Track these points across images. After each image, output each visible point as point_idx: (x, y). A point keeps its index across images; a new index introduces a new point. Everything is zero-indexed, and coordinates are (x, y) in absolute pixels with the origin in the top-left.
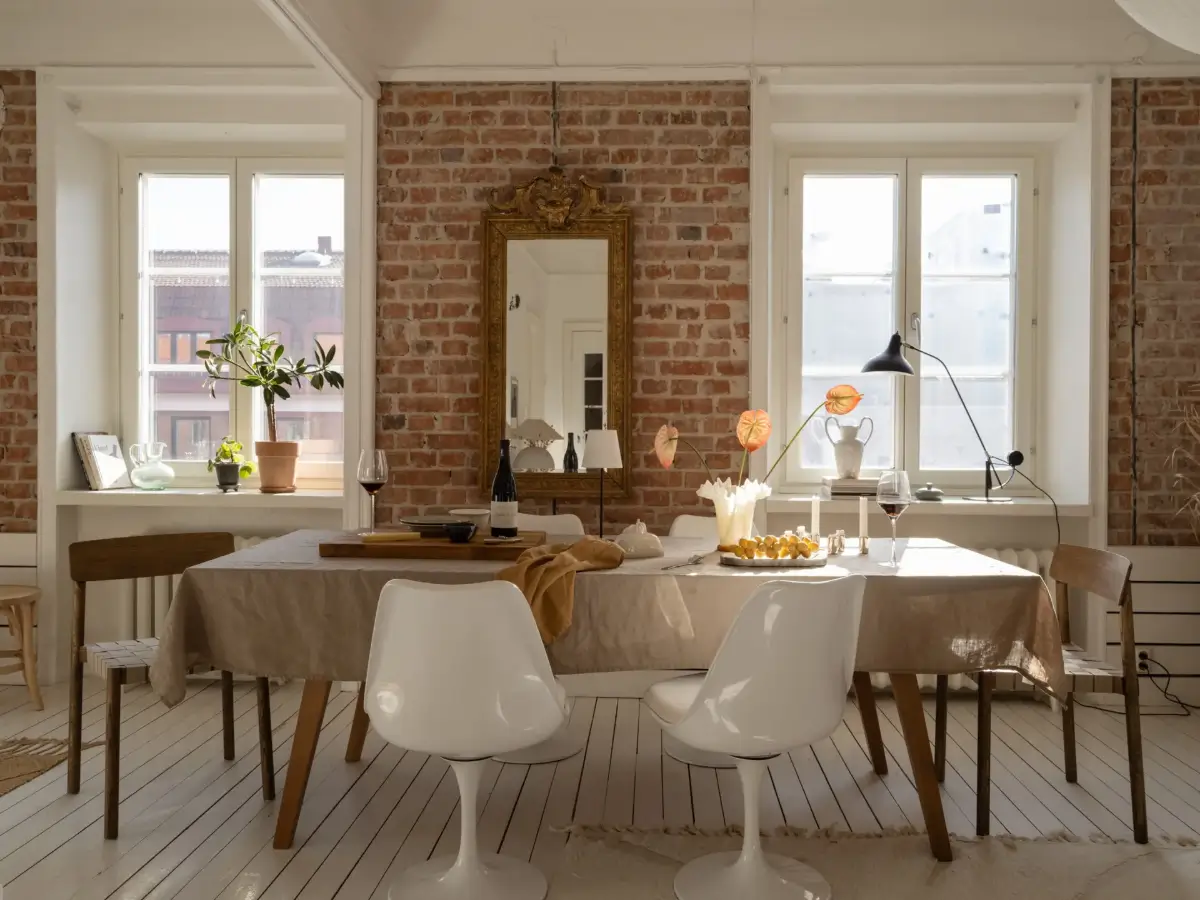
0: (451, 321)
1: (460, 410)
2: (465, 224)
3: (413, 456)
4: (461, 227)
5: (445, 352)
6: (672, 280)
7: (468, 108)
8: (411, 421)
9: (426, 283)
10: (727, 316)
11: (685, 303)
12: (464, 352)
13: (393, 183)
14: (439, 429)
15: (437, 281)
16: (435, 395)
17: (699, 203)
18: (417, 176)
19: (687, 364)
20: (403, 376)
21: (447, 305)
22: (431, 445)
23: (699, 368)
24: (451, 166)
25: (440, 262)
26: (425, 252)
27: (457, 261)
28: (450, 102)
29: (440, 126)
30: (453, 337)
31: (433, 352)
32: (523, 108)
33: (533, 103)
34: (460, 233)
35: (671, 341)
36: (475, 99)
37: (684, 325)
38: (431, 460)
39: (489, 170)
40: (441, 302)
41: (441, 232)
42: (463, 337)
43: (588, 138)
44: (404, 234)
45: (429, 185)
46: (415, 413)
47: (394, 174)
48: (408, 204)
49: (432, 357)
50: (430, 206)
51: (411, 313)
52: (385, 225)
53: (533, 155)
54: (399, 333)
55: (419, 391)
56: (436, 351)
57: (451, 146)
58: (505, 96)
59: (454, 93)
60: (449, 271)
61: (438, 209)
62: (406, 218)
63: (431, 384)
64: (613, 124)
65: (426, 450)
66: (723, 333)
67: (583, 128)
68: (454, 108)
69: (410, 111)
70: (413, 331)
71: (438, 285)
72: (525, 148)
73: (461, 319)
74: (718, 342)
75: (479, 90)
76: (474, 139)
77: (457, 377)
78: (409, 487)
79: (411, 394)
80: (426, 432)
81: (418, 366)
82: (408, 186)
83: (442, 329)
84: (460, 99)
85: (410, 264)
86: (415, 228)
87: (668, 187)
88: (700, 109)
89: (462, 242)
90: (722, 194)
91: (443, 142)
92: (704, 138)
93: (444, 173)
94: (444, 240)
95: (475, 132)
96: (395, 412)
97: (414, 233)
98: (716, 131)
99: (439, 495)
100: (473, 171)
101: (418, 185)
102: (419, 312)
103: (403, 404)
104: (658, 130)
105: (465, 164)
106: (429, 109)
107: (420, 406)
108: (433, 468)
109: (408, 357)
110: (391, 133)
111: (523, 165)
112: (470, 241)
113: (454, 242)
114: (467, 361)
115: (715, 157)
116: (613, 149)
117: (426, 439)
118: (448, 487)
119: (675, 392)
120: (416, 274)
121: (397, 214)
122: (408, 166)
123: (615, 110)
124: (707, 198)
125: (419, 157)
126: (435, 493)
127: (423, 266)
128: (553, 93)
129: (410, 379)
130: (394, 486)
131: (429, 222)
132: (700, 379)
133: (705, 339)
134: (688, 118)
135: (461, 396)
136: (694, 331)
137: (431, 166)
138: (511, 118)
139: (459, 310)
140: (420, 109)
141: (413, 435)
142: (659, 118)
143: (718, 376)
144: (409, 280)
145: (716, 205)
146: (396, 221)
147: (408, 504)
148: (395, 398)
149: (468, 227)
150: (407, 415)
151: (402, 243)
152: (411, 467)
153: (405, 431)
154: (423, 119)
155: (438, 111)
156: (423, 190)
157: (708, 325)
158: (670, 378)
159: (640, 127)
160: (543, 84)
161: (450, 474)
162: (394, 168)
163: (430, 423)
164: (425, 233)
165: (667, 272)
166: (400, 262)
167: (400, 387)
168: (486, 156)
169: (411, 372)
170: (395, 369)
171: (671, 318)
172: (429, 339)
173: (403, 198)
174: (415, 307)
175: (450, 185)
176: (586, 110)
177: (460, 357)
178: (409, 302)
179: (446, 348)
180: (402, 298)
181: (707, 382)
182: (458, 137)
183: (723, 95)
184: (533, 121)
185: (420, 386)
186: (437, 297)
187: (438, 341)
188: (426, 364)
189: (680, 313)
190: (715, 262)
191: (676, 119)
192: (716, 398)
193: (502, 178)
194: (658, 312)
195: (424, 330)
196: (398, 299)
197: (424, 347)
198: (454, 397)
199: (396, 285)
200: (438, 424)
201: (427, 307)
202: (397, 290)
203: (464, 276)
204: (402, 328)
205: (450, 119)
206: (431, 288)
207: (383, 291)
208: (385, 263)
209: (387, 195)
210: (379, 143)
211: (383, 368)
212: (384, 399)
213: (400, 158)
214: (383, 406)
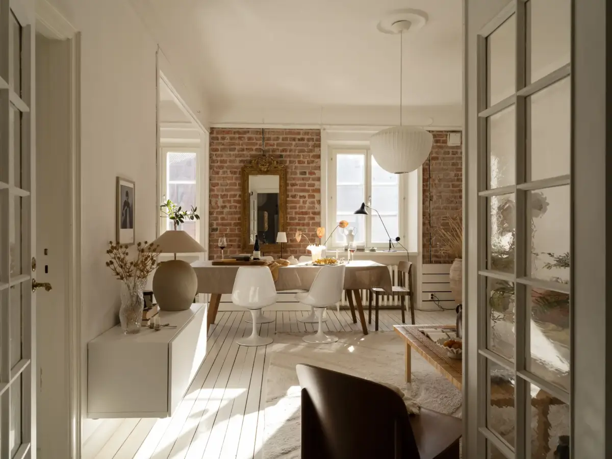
0: (232, 199)
1: (235, 226)
4: (235, 171)
6: (298, 187)
7: (237, 136)
9: (224, 188)
10: (314, 198)
11: (302, 194)
12: (236, 208)
13: (214, 158)
14: (228, 232)
16: (227, 221)
17: (306, 164)
18: (222, 156)
19: (302, 212)
20: (217, 216)
21: (231, 194)
22: (226, 236)
23: (306, 213)
24: (232, 153)
25: (229, 182)
26: (224, 179)
27: (234, 181)
28: (231, 134)
29: (229, 141)
30: (233, 204)
32: (253, 136)
33: (257, 134)
34: (235, 173)
35: (298, 205)
36: (239, 133)
37: (302, 200)
39: (243, 154)
40: (229, 193)
41: (228, 172)
42: (236, 204)
43: (273, 145)
44: (217, 173)
45: (225, 158)
46: (221, 227)
47: (214, 155)
48: (219, 164)
49: (226, 210)
50: (225, 165)
51: (220, 197)
52: (212, 170)
53: (256, 150)
54: (216, 203)
56: (227, 208)
57: (232, 147)
58: (248, 132)
59: (233, 131)
60: (231, 184)
61: (228, 166)
62: (218, 168)
63: (226, 218)
64: (280, 141)
66: (313, 203)
67: (272, 142)
68: (233, 135)
69: (220, 136)
70: (220, 203)
71: (228, 188)
72: (254, 148)
73: (235, 199)
74: (312, 205)
75: (240, 130)
76: (239, 145)
77: (234, 216)
78: (219, 249)
79: (220, 221)
80: (224, 233)
81: (222, 213)
82: (219, 159)
83: (229, 201)
84: (235, 133)
85: (220, 182)
86: (221, 171)
87: (297, 160)
88: (306, 137)
89: (235, 176)
90: (313, 162)
91: (229, 145)
92: (307, 145)
93: (230, 155)
94: (230, 175)
95: (239, 143)
96: (215, 226)
97: (221, 173)
98: (311, 143)
99: (229, 252)
100: (239, 154)
101: (222, 158)
102: (223, 196)
103: (217, 224)
104: (294, 143)
105: (236, 152)
106: (225, 136)
107: (223, 225)
109: (219, 210)
110: (214, 143)
111: (254, 153)
112: (238, 175)
113: (232, 175)
114: (237, 211)
115: (311, 151)
116: (281, 148)
117: (224, 235)
118: (232, 249)
119: (299, 220)
120: (221, 185)
121: (215, 167)
122: (219, 153)
123: (281, 137)
124: (308, 163)
125: (222, 150)
126: (227, 251)
127: (223, 183)
128: (263, 131)
129: (220, 217)
130: (215, 249)
131: (225, 169)
132: (307, 216)
133: (307, 205)
134: (302, 139)
135: (235, 222)
136: (304, 202)
137: (226, 153)
138: (250, 139)
139: (235, 196)
140: (222, 136)
141: (221, 233)
142: (294, 139)
143: (311, 215)
144: (219, 187)
145: (311, 165)
146: (215, 169)
147: (219, 254)
148: (215, 222)
149: (237, 171)
150: (219, 228)
151: (217, 176)
153: (218, 232)
154: (223, 138)
155: (228, 136)
156: (223, 160)
157: (309, 200)
158: (298, 216)
159: (288, 142)
160: (260, 129)
161: (232, 245)
162: (215, 153)
163: (226, 230)
164: (224, 173)
165: (297, 185)
166: (216, 182)
167: (216, 219)
168: (243, 150)
169: (220, 214)
170: (215, 214)
171: (298, 198)
172: (225, 205)
173: (217, 162)
174: (221, 195)
175: (232, 158)
176: (272, 136)
177: (235, 210)
178: (219, 193)
179: (230, 207)
182: (234, 144)
183: (312, 133)
184: (256, 140)
185: (223, 219)
187: (228, 205)
188: (224, 212)
189: (301, 197)
190: (310, 182)
191: (299, 140)
192: (311, 222)
193: (248, 156)
194: (294, 196)
195: (224, 202)
196: (216, 193)
197: (224, 207)
198: (233, 222)
199: (215, 188)
200: (228, 230)
201: (224, 195)
202: (216, 190)
203: (236, 186)
204: (217, 201)
205: (231, 139)
206: (226, 189)
207: (212, 190)
208: (212, 182)
209: (212, 161)
210: (211, 145)
211: (212, 214)
212: (211, 222)
213: (216, 150)
214: (211, 225)
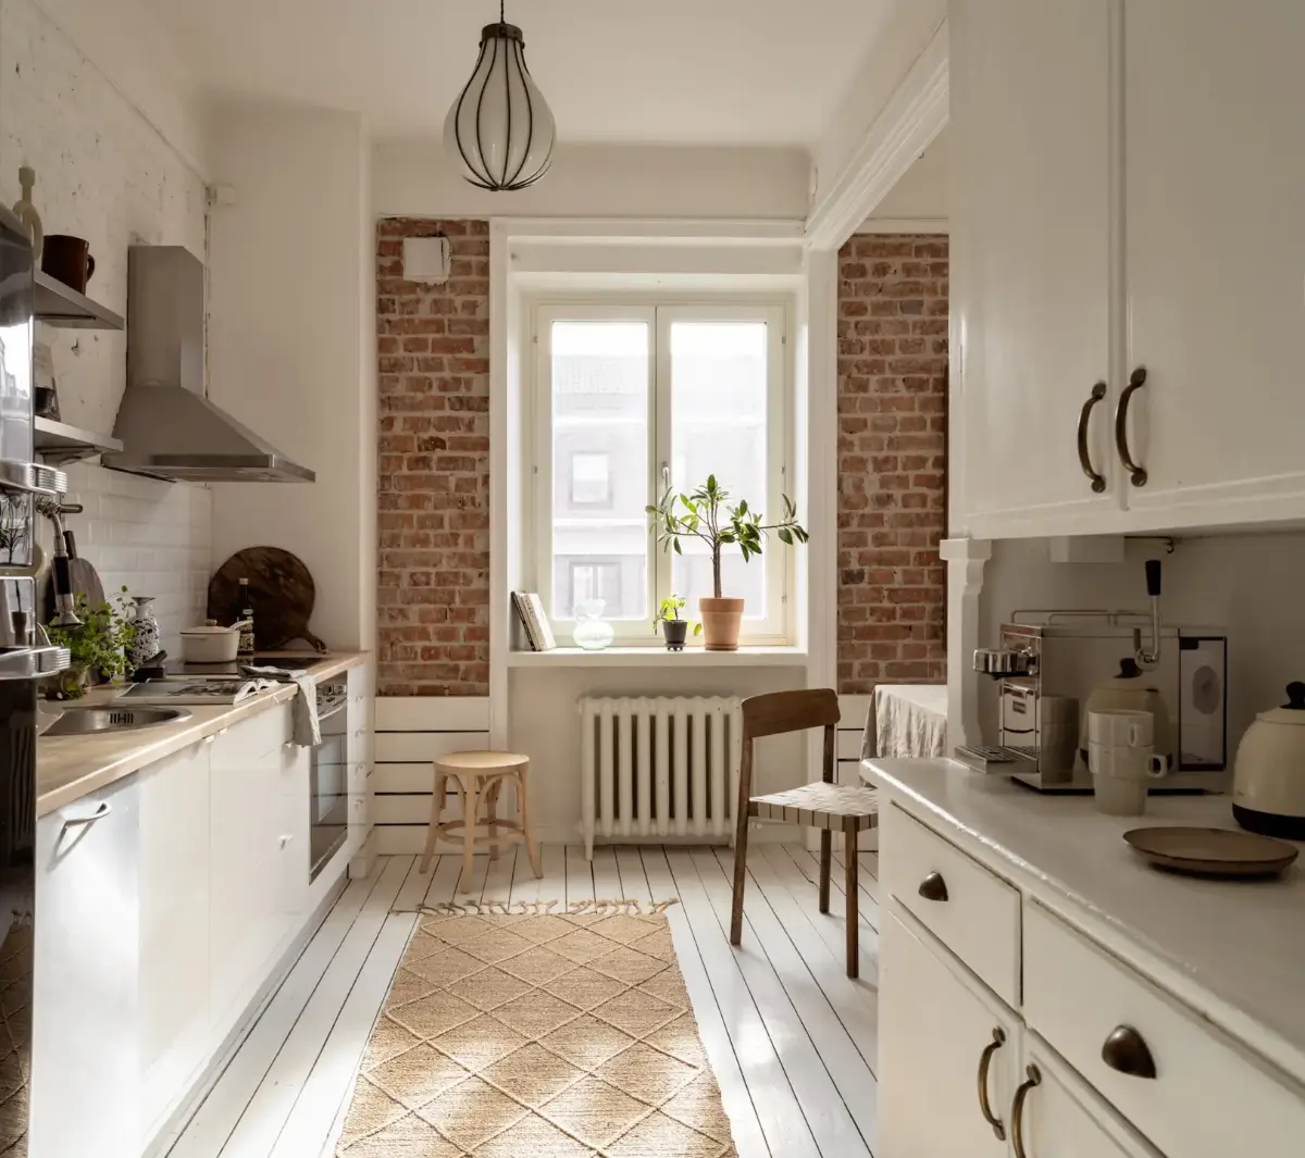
0: (912, 474)
1: (921, 564)
2: (925, 376)
3: (873, 611)
4: (920, 379)
5: (906, 505)
7: (927, 260)
8: (871, 575)
9: (885, 436)
12: (924, 505)
13: (852, 335)
14: (898, 582)
15: (897, 433)
16: (894, 548)
18: (877, 328)
20: (861, 530)
21: (908, 457)
22: (891, 599)
24: (911, 318)
25: (900, 415)
26: (886, 405)
27: (917, 413)
28: (909, 254)
29: (900, 277)
30: (913, 489)
31: (893, 505)
34: (920, 385)
36: (935, 250)
38: (891, 614)
40: (901, 454)
41: (900, 384)
42: (924, 490)
44: (864, 387)
45: (889, 337)
46: (875, 567)
47: (852, 326)
48: (866, 356)
49: (890, 511)
50: (889, 358)
51: (870, 467)
52: (844, 377)
54: (859, 487)
55: (878, 546)
56: (896, 505)
57: (910, 297)
59: (914, 245)
60: (908, 424)
61: (898, 361)
62: (865, 370)
63: (892, 538)
65: (886, 604)
68: (913, 260)
69: (869, 263)
70: (872, 487)
71: (897, 437)
73: (921, 472)
75: (938, 242)
76: (933, 290)
77: (918, 530)
78: (867, 642)
79: (871, 548)
80: (886, 586)
81: (878, 519)
82: (867, 338)
83: (902, 481)
84: (919, 251)
85: (869, 416)
86: (874, 379)
91: (902, 294)
93: (904, 326)
94: (904, 393)
95: (933, 283)
96: (855, 566)
97: (873, 385)
99: (899, 651)
100: (933, 322)
101: (878, 337)
102: (880, 465)
103: (862, 558)
105: (925, 317)
106: (888, 261)
107: (881, 560)
108: (893, 623)
109: (868, 510)
110: (849, 284)
112: (929, 394)
113: (912, 395)
114: (927, 515)
117: (886, 593)
118: (909, 641)
120: (876, 427)
121: (857, 366)
122: (867, 317)
125: (879, 308)
126: (894, 649)
127: (881, 419)
129: (870, 533)
130: (854, 642)
131: (888, 375)
135: (922, 549)
137: (891, 318)
139: (920, 462)
140: (878, 260)
141: (873, 589)
144: (867, 433)
146: (855, 373)
147: (869, 659)
148: (854, 552)
149: (928, 379)
150: (867, 569)
151: (859, 395)
152: (871, 621)
153: (864, 585)
154: (882, 270)
155: (896, 262)
156: (883, 341)
161: (910, 628)
162: (853, 319)
163: (890, 577)
164: (885, 385)
166: (860, 415)
167: (860, 541)
169: (872, 525)
170: (855, 522)
172: (890, 492)
173: (862, 350)
174: (875, 460)
175: (908, 336)
177: (922, 510)
178: (868, 455)
179: (906, 502)
180: (862, 450)
182: (916, 288)
185: (880, 540)
186: (898, 449)
187: (898, 493)
188: (885, 518)
195: (884, 483)
196: (857, 452)
197: (885, 500)
198: (914, 551)
199: (855, 438)
200: (898, 577)
201: (886, 460)
202: (856, 442)
203: (923, 427)
204: (862, 480)
205: (908, 270)
206: (891, 441)
207: (843, 444)
208: (844, 415)
209: (845, 346)
210: (840, 294)
211: (843, 522)
212: (844, 553)
213: (859, 309)
214: (842, 560)
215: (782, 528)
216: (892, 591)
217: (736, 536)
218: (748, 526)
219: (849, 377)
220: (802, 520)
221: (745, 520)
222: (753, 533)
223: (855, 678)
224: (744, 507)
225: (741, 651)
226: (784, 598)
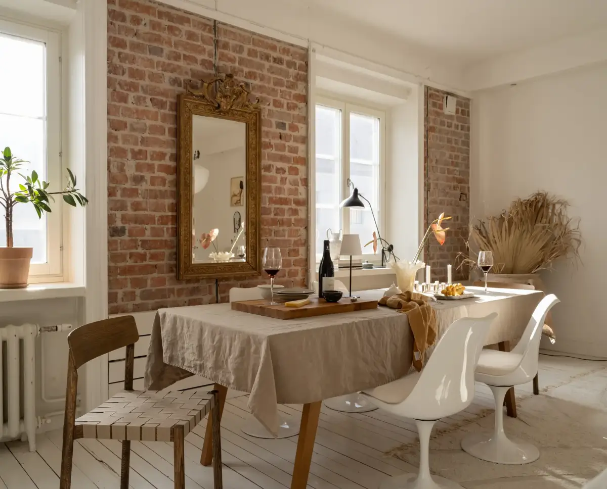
0: (156, 163)
1: (162, 224)
2: (164, 99)
3: (131, 255)
4: (162, 100)
5: (153, 184)
6: (274, 151)
7: (165, 22)
8: (129, 231)
9: (139, 135)
10: (297, 174)
11: (280, 165)
12: (164, 185)
13: (116, 61)
14: (148, 236)
15: (146, 135)
16: (146, 213)
17: (285, 109)
18: (133, 60)
19: (281, 199)
20: (124, 199)
21: (154, 152)
22: (143, 247)
23: (285, 201)
24: (156, 58)
25: (149, 123)
26: (140, 114)
27: (159, 123)
28: (154, 15)
29: (148, 29)
30: (158, 174)
31: (144, 183)
32: (199, 32)
33: (204, 30)
34: (162, 105)
35: (273, 185)
36: (170, 17)
37: (279, 176)
38: (143, 257)
39: (179, 67)
40: (150, 149)
41: (148, 101)
42: (163, 174)
43: (232, 60)
44: (124, 99)
45: (141, 68)
46: (132, 225)
47: (117, 55)
48: (126, 78)
49: (144, 187)
50: (141, 82)
51: (129, 155)
52: (111, 90)
53: (204, 62)
54: (121, 168)
55: (135, 210)
56: (146, 183)
57: (155, 45)
58: (188, 21)
59: (157, 9)
60: (153, 129)
61: (147, 86)
62: (126, 88)
63: (144, 205)
64: (245, 55)
65: (140, 250)
66: (295, 183)
67: (231, 54)
68: (156, 19)
69: (128, 13)
70: (131, 170)
71: (147, 138)
72: (200, 57)
73: (163, 162)
74: (293, 187)
75: (173, 12)
76: (169, 43)
77: (160, 201)
78: (128, 277)
79: (130, 212)
80: (139, 238)
81: (134, 192)
82: (126, 65)
83: (150, 168)
84: (161, 14)
85: (129, 120)
86: (131, 96)
87: (271, 98)
88: (286, 58)
89: (162, 111)
90: (295, 107)
91: (150, 40)
92: (287, 75)
93: (151, 62)
94: (151, 108)
95: (170, 39)
96: (119, 224)
97: (131, 99)
98: (292, 71)
99: (149, 282)
100: (169, 64)
101: (135, 66)
102: (136, 155)
103: (124, 218)
104: (267, 64)
105: (163, 59)
106: (141, 15)
107: (137, 220)
108: (145, 263)
109: (128, 185)
110: (114, 25)
111: (198, 67)
112: (167, 111)
113: (156, 110)
114: (166, 191)
115: (292, 86)
116: (246, 70)
117: (140, 243)
118: (155, 275)
119: (275, 215)
120: (133, 129)
121: (120, 84)
122: (127, 51)
123: (247, 47)
124: (289, 108)
125: (135, 47)
126: (146, 281)
127: (137, 123)
128: (215, 27)
129: (129, 201)
130: (119, 277)
131: (141, 94)
132: (286, 207)
133: (287, 186)
134: (278, 61)
135: (163, 214)
136: (283, 180)
137: (142, 55)
138: (191, 35)
139: (162, 156)
140: (134, 13)
141: (132, 240)
142: (267, 58)
143: (294, 206)
144: (126, 132)
145: (292, 112)
146: (118, 88)
147: (129, 288)
148: (119, 214)
149: (166, 101)
150: (127, 226)
151: (123, 104)
152: (130, 262)
153: (126, 237)
154: (136, 21)
155: (146, 18)
156: (137, 69)
157: (290, 177)
158: (273, 206)
159: (258, 60)
160: (209, 20)
161: (156, 266)
162: (117, 50)
163: (142, 233)
164: (139, 100)
165: (271, 146)
166: (121, 118)
167: (123, 207)
168: (177, 57)
169: (130, 196)
170: (119, 193)
171: (273, 173)
172: (142, 174)
173: (123, 73)
174: (133, 151)
175: (155, 71)
176: (232, 43)
177: (162, 188)
178: (128, 147)
179: (153, 181)
180: (124, 143)
181: (289, 209)
182: (158, 39)
183: (296, 53)
184: (204, 41)
185: (136, 206)
186: (147, 146)
187: (147, 175)
188: (139, 192)
189: (278, 170)
190: (291, 143)
191: (275, 60)
192: (293, 218)
193: (186, 73)
194: (268, 169)
195: (139, 168)
196: (120, 144)
197: (139, 180)
198: (157, 215)
199: (119, 134)
200: (148, 233)
201: (140, 152)
202: (120, 137)
203: (163, 133)
204: (124, 165)
205: (154, 26)
206: (143, 139)
207: (111, 138)
208: (112, 117)
209: (112, 69)
210: (109, 30)
211: (111, 193)
212: (111, 214)
213: (120, 44)
214: (111, 220)
215: (66, 194)
216: (144, 242)
217: (29, 198)
218: (39, 190)
219: (115, 90)
220: (81, 189)
221: (36, 186)
222: (43, 196)
223: (120, 302)
224: (35, 176)
225: (31, 288)
226: (62, 247)
